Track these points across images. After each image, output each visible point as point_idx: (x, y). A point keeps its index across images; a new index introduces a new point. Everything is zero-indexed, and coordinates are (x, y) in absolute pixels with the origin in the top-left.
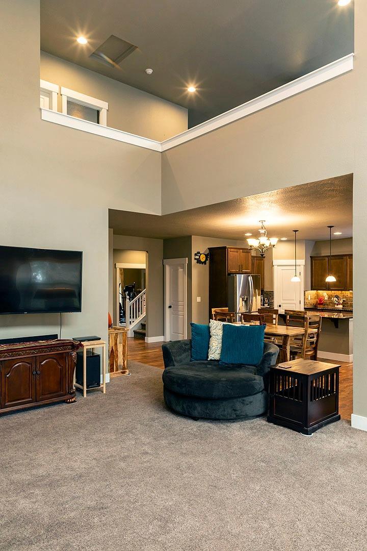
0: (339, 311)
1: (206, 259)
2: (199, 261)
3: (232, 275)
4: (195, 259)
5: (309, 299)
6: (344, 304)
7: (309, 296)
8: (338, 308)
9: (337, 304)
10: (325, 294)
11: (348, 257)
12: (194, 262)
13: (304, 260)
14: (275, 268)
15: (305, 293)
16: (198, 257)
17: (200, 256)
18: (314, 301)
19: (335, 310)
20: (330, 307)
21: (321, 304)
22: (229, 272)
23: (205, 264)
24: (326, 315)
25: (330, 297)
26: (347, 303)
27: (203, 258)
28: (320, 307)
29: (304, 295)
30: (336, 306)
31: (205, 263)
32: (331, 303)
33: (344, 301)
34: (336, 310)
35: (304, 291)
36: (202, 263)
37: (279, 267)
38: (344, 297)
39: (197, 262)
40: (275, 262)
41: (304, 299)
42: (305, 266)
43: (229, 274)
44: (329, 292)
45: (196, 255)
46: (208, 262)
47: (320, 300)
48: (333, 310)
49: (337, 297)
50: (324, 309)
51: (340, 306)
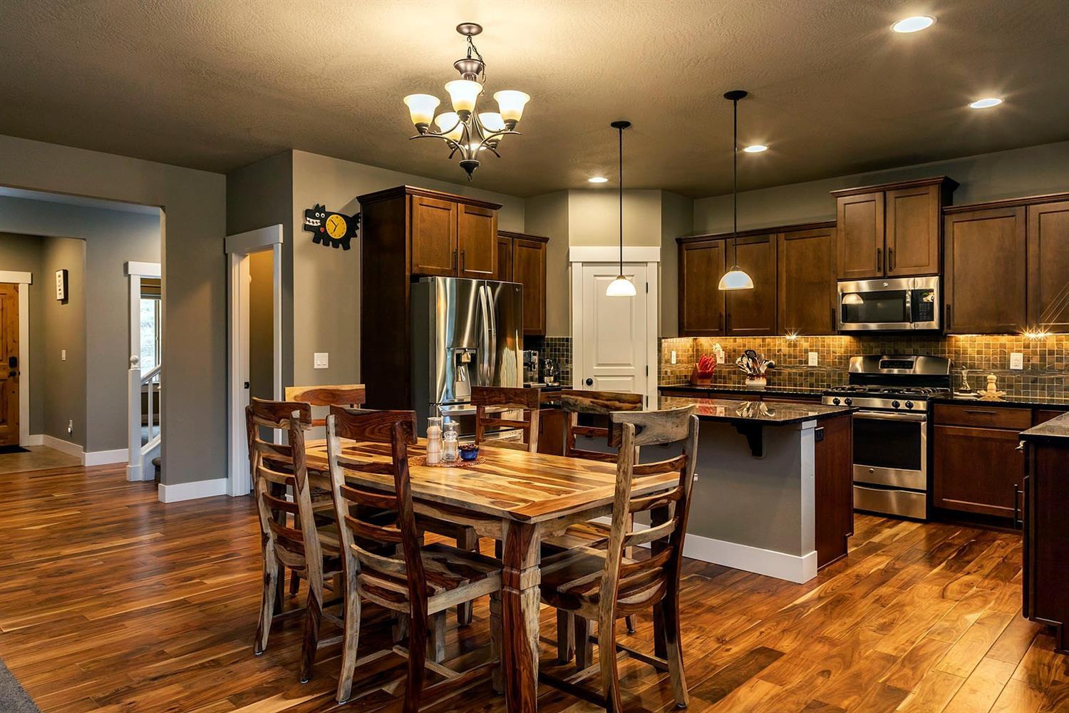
0: (756, 396)
1: (351, 233)
2: (321, 236)
3: (421, 281)
4: (307, 228)
5: (674, 361)
6: (771, 374)
7: (674, 353)
8: (752, 387)
9: (752, 377)
10: (716, 347)
11: (782, 236)
12: (301, 237)
13: (658, 249)
14: (576, 270)
15: (660, 345)
16: (316, 223)
17: (323, 222)
18: (686, 369)
19: (744, 393)
20: (731, 385)
21: (705, 376)
22: (415, 270)
23: (347, 247)
24: (720, 409)
25: (731, 356)
26: (780, 374)
27: (336, 228)
28: (706, 385)
29: (660, 350)
30: (748, 382)
31: (344, 242)
32: (734, 373)
33: (770, 366)
34: (749, 393)
35: (659, 340)
36: (336, 243)
37: (586, 268)
38: (770, 354)
39: (316, 240)
40: (577, 253)
41: (659, 362)
42: (663, 263)
43: (415, 278)
44: (730, 342)
45: (309, 214)
46: (356, 243)
47: (704, 365)
48: (738, 393)
49: (751, 354)
50: (713, 391)
51: (761, 382)
